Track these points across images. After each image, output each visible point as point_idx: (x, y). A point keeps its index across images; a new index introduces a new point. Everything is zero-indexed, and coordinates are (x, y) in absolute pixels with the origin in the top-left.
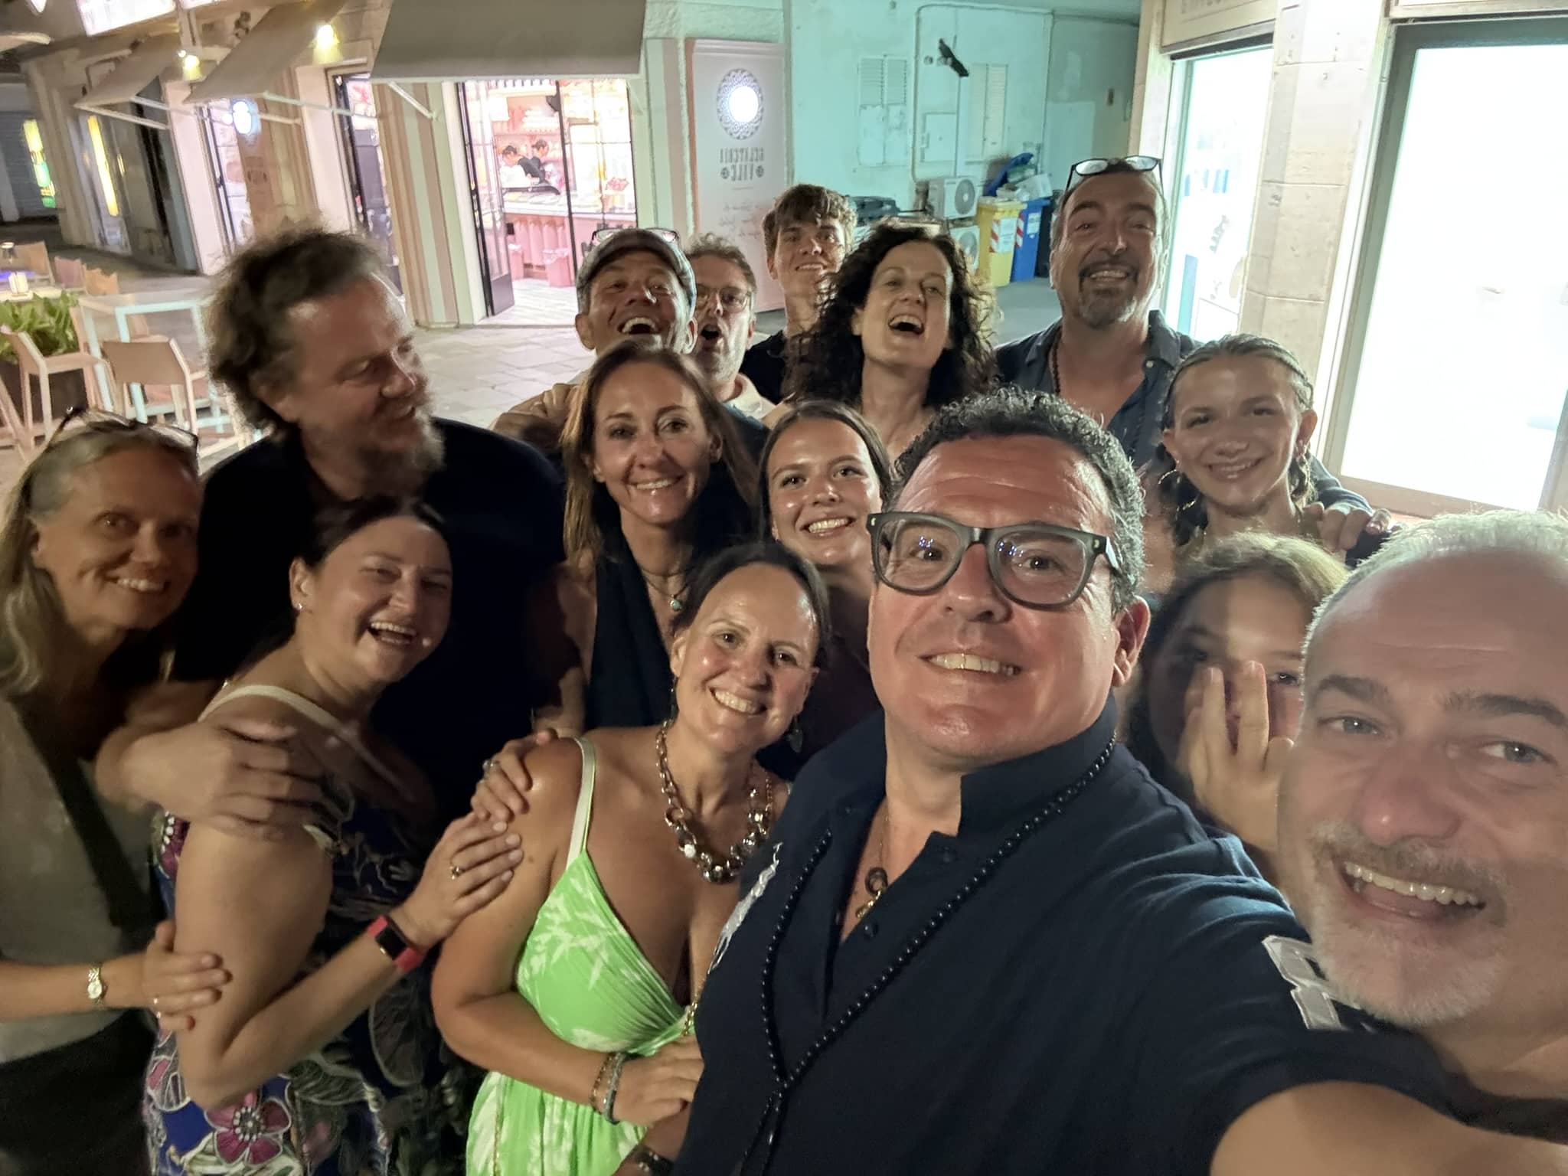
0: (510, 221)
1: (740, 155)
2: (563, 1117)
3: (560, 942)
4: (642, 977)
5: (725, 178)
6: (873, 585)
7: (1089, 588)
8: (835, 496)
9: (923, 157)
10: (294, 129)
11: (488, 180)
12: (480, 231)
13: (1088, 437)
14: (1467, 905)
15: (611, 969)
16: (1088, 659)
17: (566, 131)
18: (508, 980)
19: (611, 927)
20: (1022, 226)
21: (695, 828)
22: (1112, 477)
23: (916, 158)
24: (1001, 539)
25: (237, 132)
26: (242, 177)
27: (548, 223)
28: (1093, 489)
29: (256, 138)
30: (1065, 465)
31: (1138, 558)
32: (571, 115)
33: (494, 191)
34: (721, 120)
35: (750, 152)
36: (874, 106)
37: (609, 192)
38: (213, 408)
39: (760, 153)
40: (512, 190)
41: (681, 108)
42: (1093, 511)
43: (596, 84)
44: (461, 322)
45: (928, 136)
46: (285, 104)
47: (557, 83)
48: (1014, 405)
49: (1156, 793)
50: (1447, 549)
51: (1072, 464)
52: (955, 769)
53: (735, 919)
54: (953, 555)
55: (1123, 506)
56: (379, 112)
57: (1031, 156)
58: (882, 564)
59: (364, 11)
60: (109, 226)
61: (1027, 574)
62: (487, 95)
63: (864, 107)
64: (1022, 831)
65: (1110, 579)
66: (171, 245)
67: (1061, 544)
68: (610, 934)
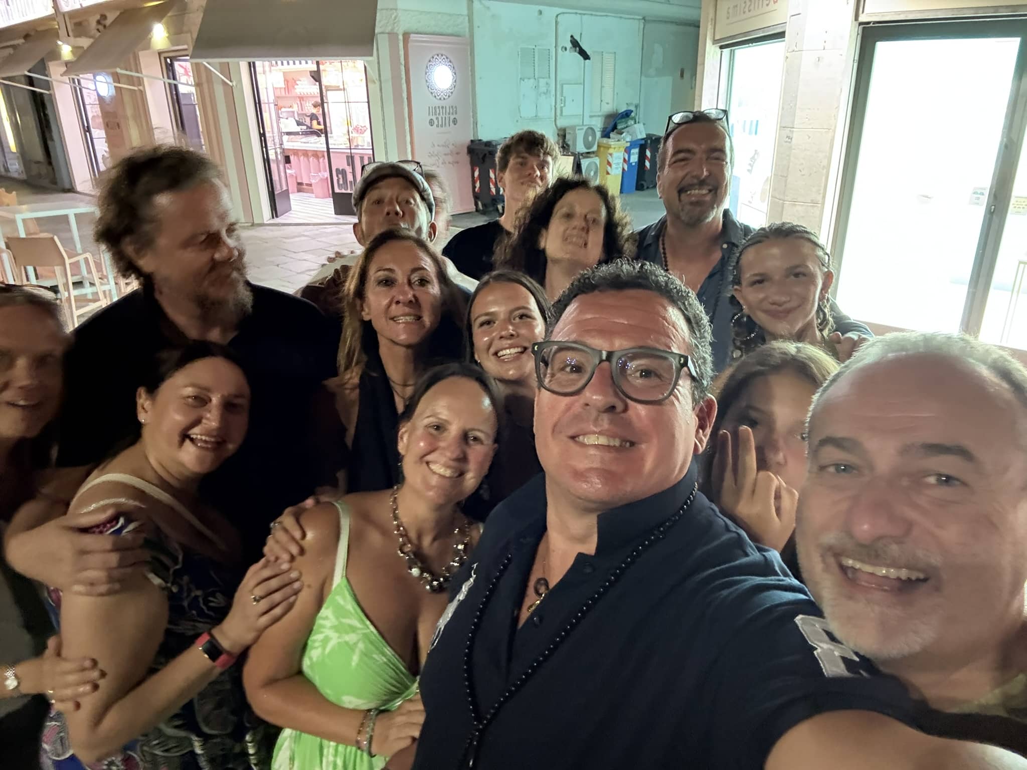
0: (287, 154)
1: (441, 111)
2: (336, 755)
3: (331, 638)
4: (387, 659)
5: (432, 125)
6: (537, 390)
7: (677, 390)
8: (514, 333)
9: (562, 112)
10: (138, 93)
11: (272, 126)
12: (267, 162)
13: (675, 290)
14: (918, 580)
15: (365, 654)
16: (677, 435)
17: (324, 94)
18: (296, 668)
19: (365, 627)
20: (627, 157)
21: (419, 557)
22: (691, 316)
23: (557, 113)
24: (620, 358)
25: (98, 95)
26: (102, 126)
27: (313, 155)
28: (679, 324)
29: (112, 99)
30: (661, 309)
31: (709, 369)
32: (328, 84)
33: (276, 134)
34: (428, 87)
35: (448, 108)
36: (529, 79)
37: (354, 135)
38: (84, 282)
39: (454, 110)
40: (288, 134)
41: (402, 79)
42: (679, 339)
43: (344, 64)
44: (256, 222)
45: (565, 98)
46: (132, 77)
47: (318, 63)
48: (627, 270)
49: (724, 524)
51: (665, 308)
52: (593, 510)
53: (446, 615)
54: (589, 369)
55: (698, 335)
56: (197, 81)
57: (632, 111)
58: (542, 376)
59: (184, 14)
60: (10, 159)
61: (638, 381)
62: (270, 71)
63: (522, 79)
64: (637, 550)
65: (691, 383)
66: (54, 173)
67: (658, 361)
68: (364, 631)
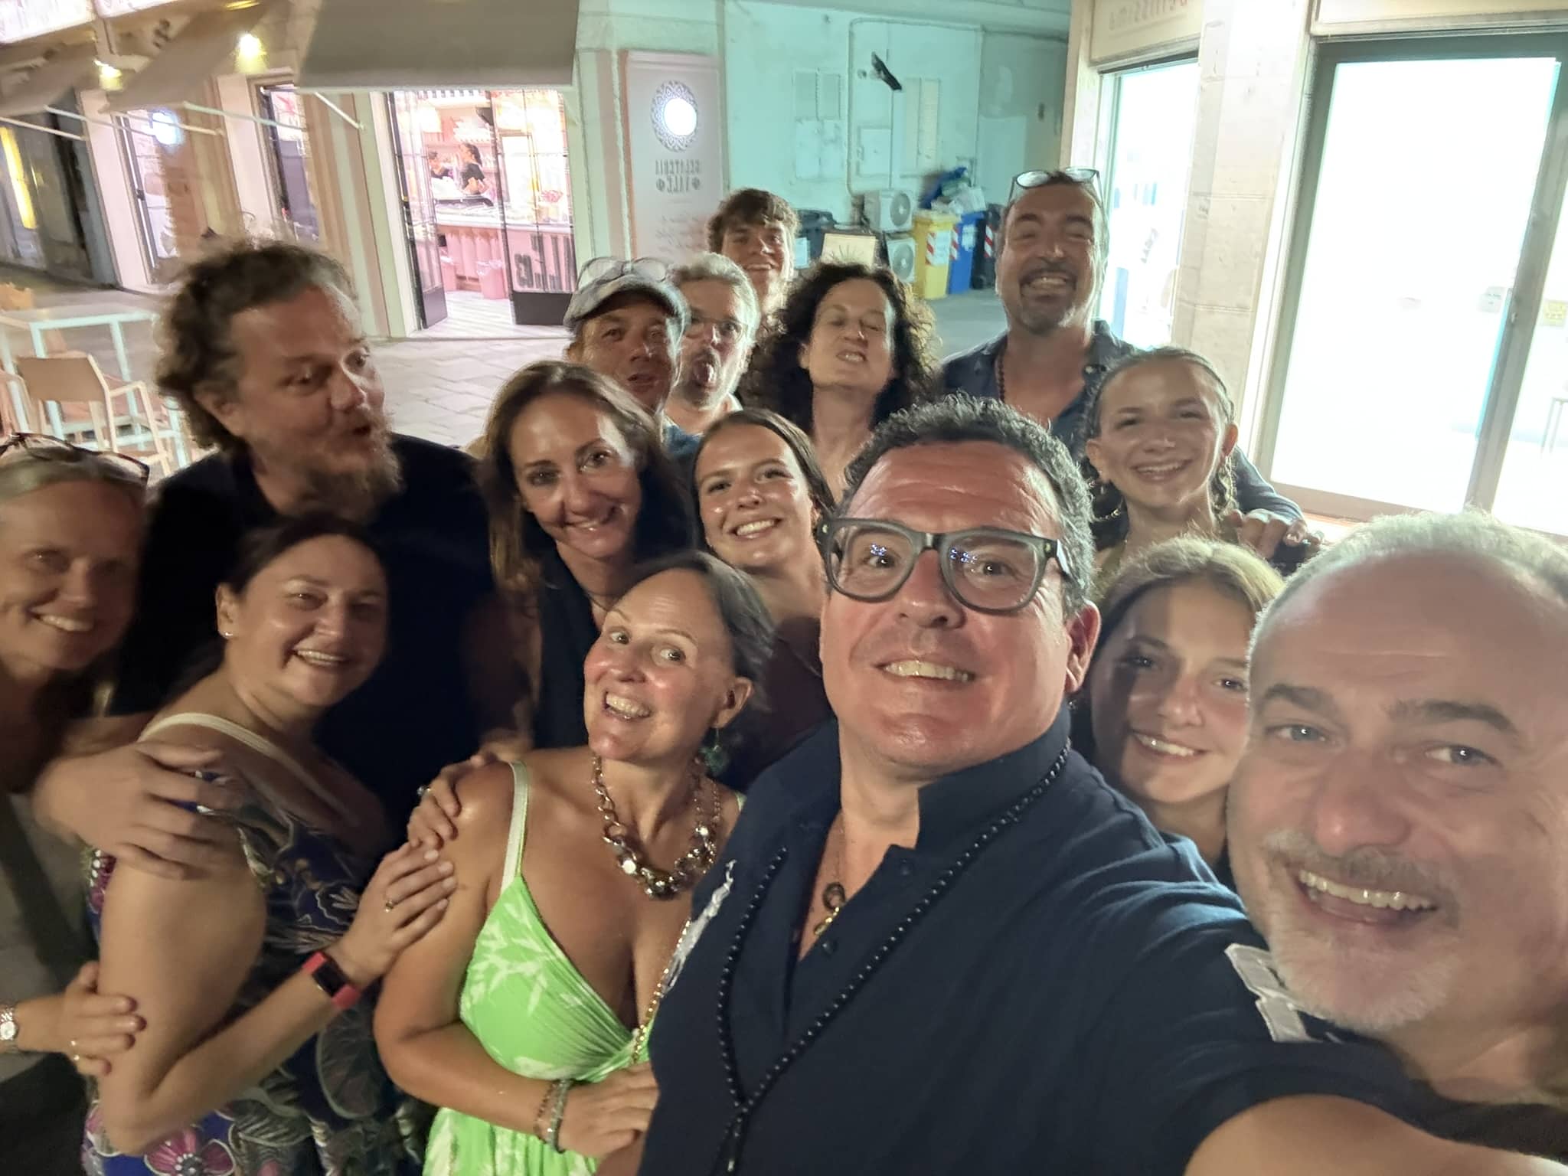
0: (442, 232)
1: (676, 167)
2: (513, 1147)
3: (498, 968)
4: (583, 1002)
5: (661, 190)
6: (825, 595)
7: (1040, 593)
8: (758, 498)
9: (858, 170)
10: (217, 140)
11: (419, 194)
12: (412, 243)
13: (1036, 442)
14: (1420, 909)
15: (550, 994)
16: (1040, 663)
17: (498, 142)
18: (450, 1013)
19: (548, 952)
20: (956, 239)
21: (633, 845)
22: (1061, 482)
23: (852, 171)
24: (953, 545)
25: (157, 143)
26: (163, 189)
27: (481, 235)
28: (1042, 493)
29: (178, 149)
30: (1014, 469)
31: (1087, 563)
32: (504, 127)
33: (425, 203)
34: (656, 132)
35: (685, 164)
36: (809, 119)
37: (543, 204)
38: (134, 426)
39: (695, 166)
40: (444, 202)
41: (615, 120)
42: (1042, 515)
43: (529, 95)
44: (394, 335)
45: (863, 149)
46: (208, 115)
47: (489, 95)
48: (963, 412)
49: (1112, 800)
50: (1387, 552)
51: (1021, 469)
52: (910, 779)
54: (906, 561)
55: (1071, 511)
56: (306, 122)
57: (965, 169)
58: (833, 571)
59: (288, 20)
60: (22, 239)
61: (980, 580)
62: (417, 106)
63: (798, 120)
64: (980, 841)
65: (1062, 583)
66: (89, 260)
67: (1012, 550)
68: (547, 959)
